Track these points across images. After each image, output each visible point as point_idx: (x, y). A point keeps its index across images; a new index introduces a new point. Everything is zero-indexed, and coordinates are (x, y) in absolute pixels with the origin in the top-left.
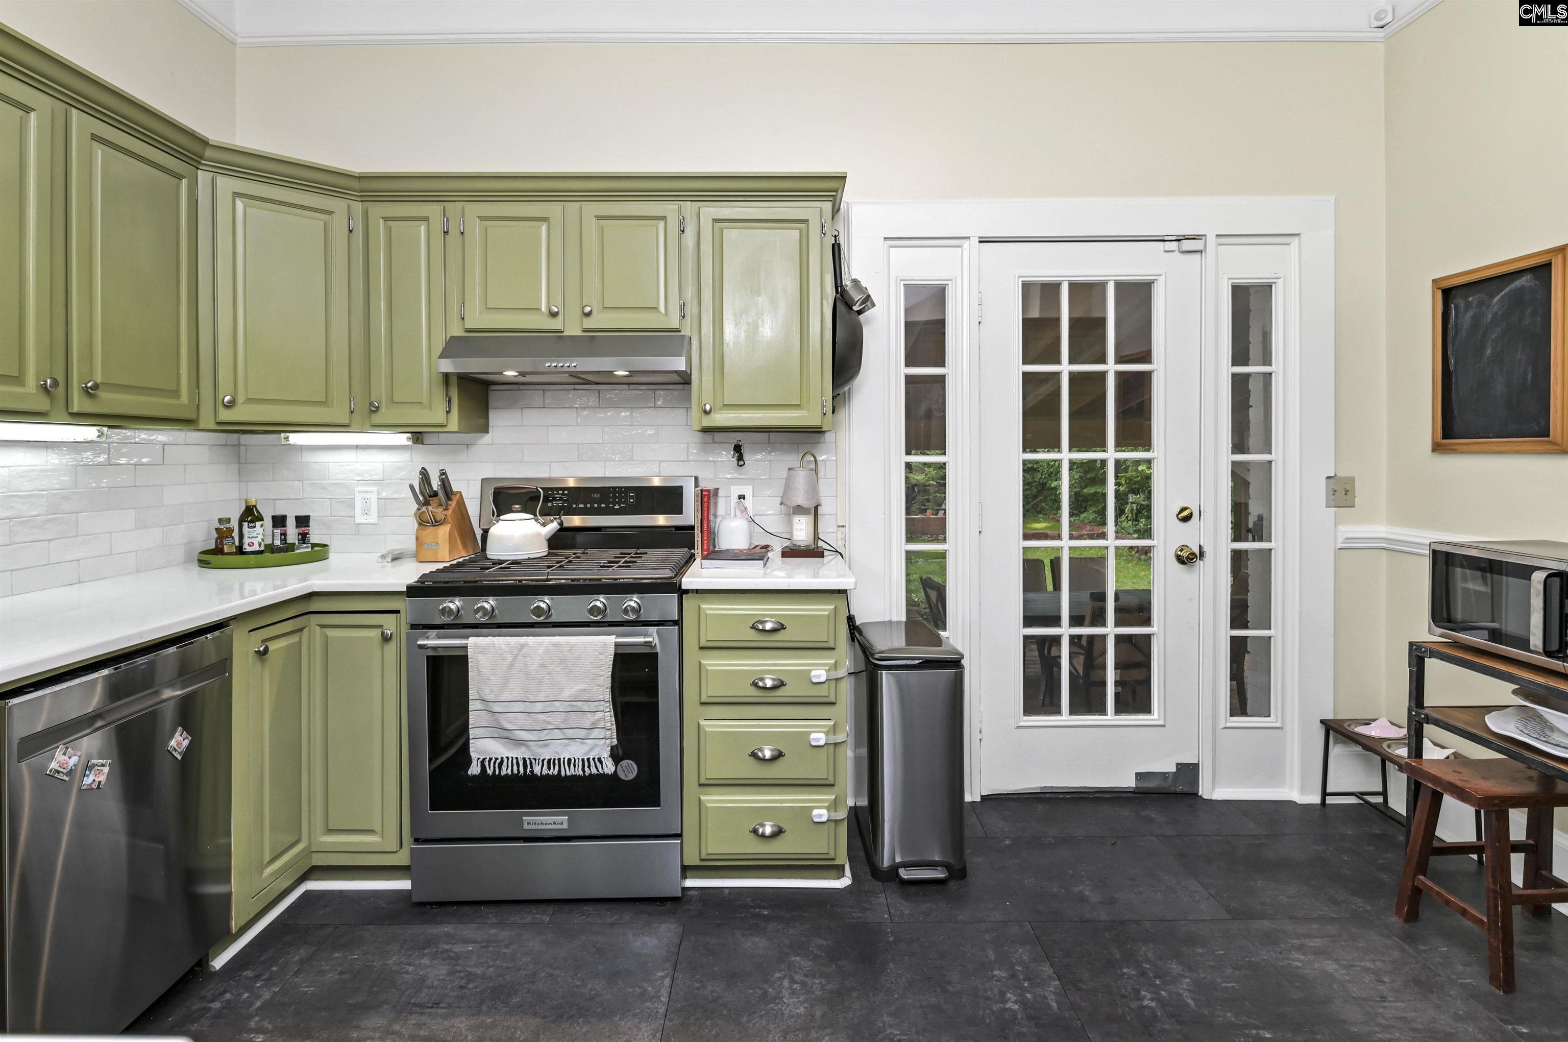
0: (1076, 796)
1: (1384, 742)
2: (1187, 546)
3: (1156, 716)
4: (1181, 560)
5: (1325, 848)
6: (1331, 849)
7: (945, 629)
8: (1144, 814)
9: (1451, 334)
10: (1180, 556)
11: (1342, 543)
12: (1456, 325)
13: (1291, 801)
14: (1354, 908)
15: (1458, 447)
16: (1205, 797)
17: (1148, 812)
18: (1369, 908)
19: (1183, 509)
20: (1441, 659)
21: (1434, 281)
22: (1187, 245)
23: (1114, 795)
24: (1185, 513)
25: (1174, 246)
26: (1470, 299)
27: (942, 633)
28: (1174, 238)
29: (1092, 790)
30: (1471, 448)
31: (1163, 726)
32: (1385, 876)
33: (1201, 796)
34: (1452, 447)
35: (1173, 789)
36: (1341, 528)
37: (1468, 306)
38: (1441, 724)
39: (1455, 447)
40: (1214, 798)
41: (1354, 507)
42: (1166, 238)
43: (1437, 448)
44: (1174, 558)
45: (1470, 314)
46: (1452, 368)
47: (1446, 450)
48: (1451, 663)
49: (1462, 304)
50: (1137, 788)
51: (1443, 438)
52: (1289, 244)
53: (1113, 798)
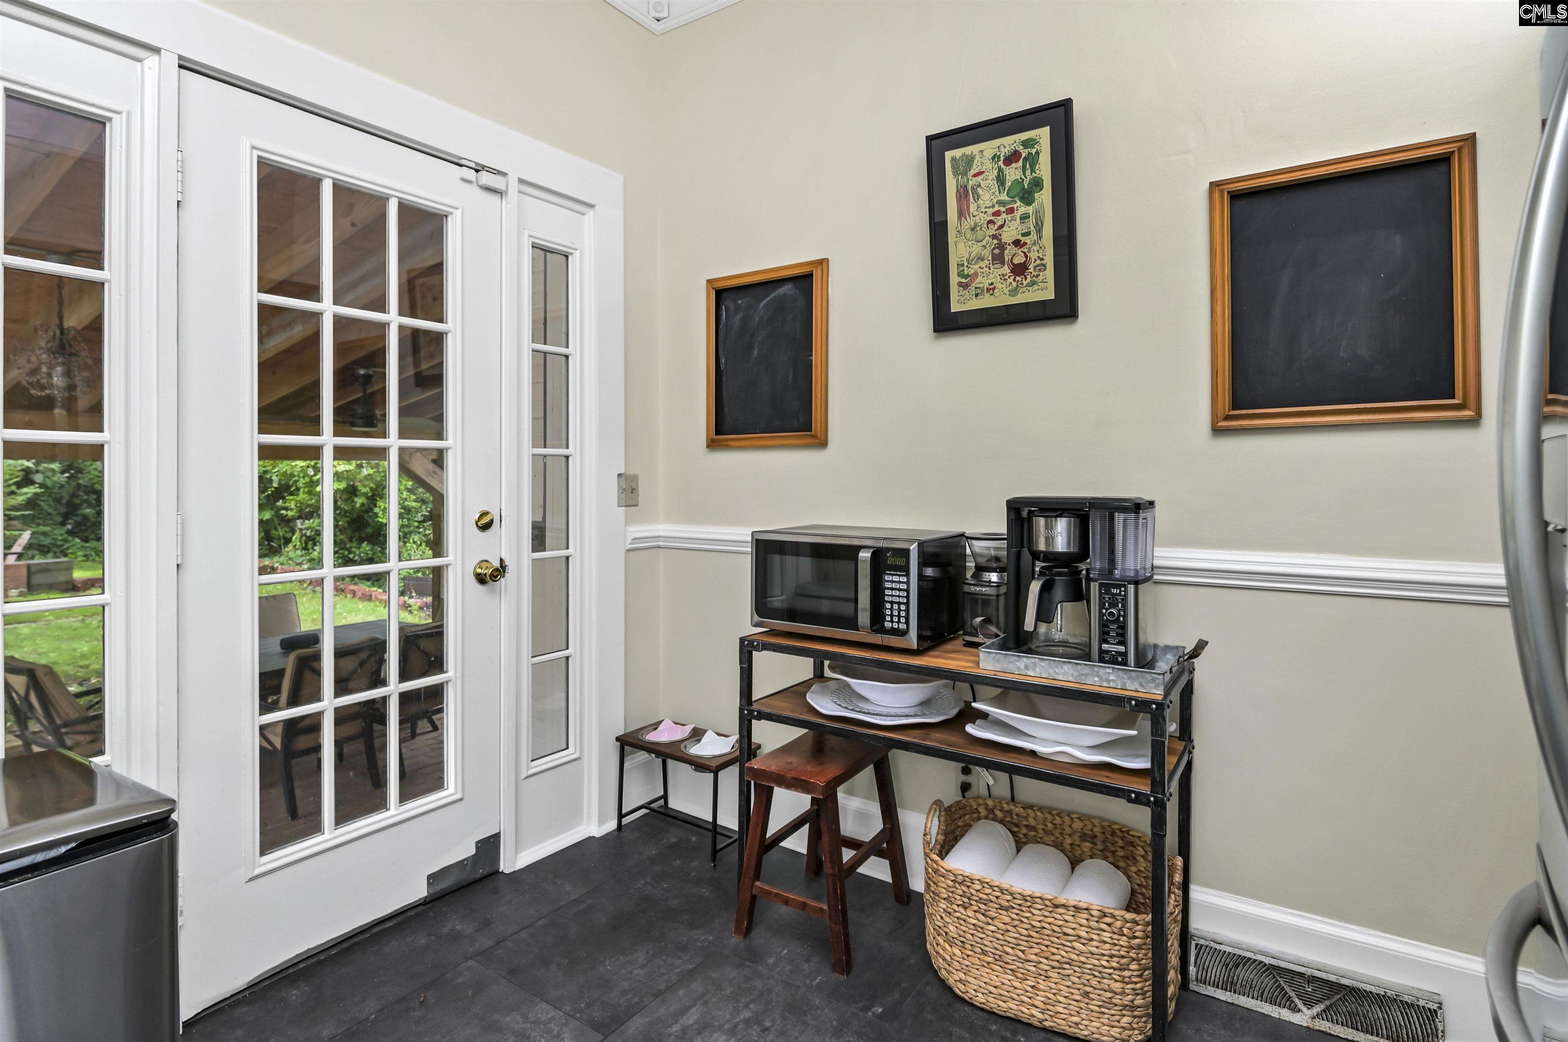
0: (345, 945)
1: (680, 744)
2: (487, 561)
3: (451, 789)
4: (481, 580)
5: (643, 882)
6: (649, 880)
7: (101, 752)
8: (445, 930)
9: (721, 334)
10: (480, 574)
11: (630, 544)
12: (727, 326)
13: (590, 838)
14: (700, 945)
15: (731, 443)
16: (507, 871)
17: (450, 925)
18: (711, 938)
19: (484, 514)
20: (774, 651)
21: (709, 281)
22: (486, 178)
23: (399, 919)
24: (485, 520)
25: (471, 174)
26: (739, 302)
27: (96, 760)
28: (473, 165)
29: (366, 927)
30: (743, 443)
31: (461, 800)
32: (704, 890)
33: (502, 872)
34: (725, 443)
35: (472, 877)
36: (630, 529)
37: (737, 309)
38: (774, 718)
39: (728, 443)
40: (516, 869)
41: (637, 505)
42: (463, 162)
43: (712, 445)
44: (473, 578)
45: (739, 317)
46: (722, 367)
47: (719, 446)
48: (783, 653)
49: (732, 307)
50: (429, 895)
51: (716, 435)
52: (583, 214)
53: (398, 924)
